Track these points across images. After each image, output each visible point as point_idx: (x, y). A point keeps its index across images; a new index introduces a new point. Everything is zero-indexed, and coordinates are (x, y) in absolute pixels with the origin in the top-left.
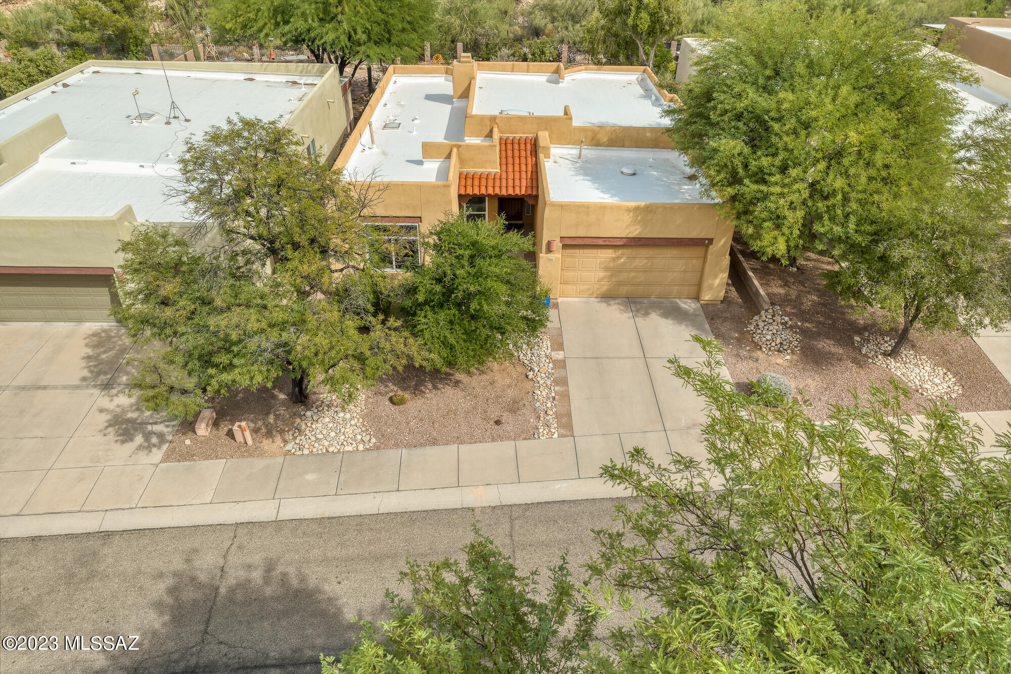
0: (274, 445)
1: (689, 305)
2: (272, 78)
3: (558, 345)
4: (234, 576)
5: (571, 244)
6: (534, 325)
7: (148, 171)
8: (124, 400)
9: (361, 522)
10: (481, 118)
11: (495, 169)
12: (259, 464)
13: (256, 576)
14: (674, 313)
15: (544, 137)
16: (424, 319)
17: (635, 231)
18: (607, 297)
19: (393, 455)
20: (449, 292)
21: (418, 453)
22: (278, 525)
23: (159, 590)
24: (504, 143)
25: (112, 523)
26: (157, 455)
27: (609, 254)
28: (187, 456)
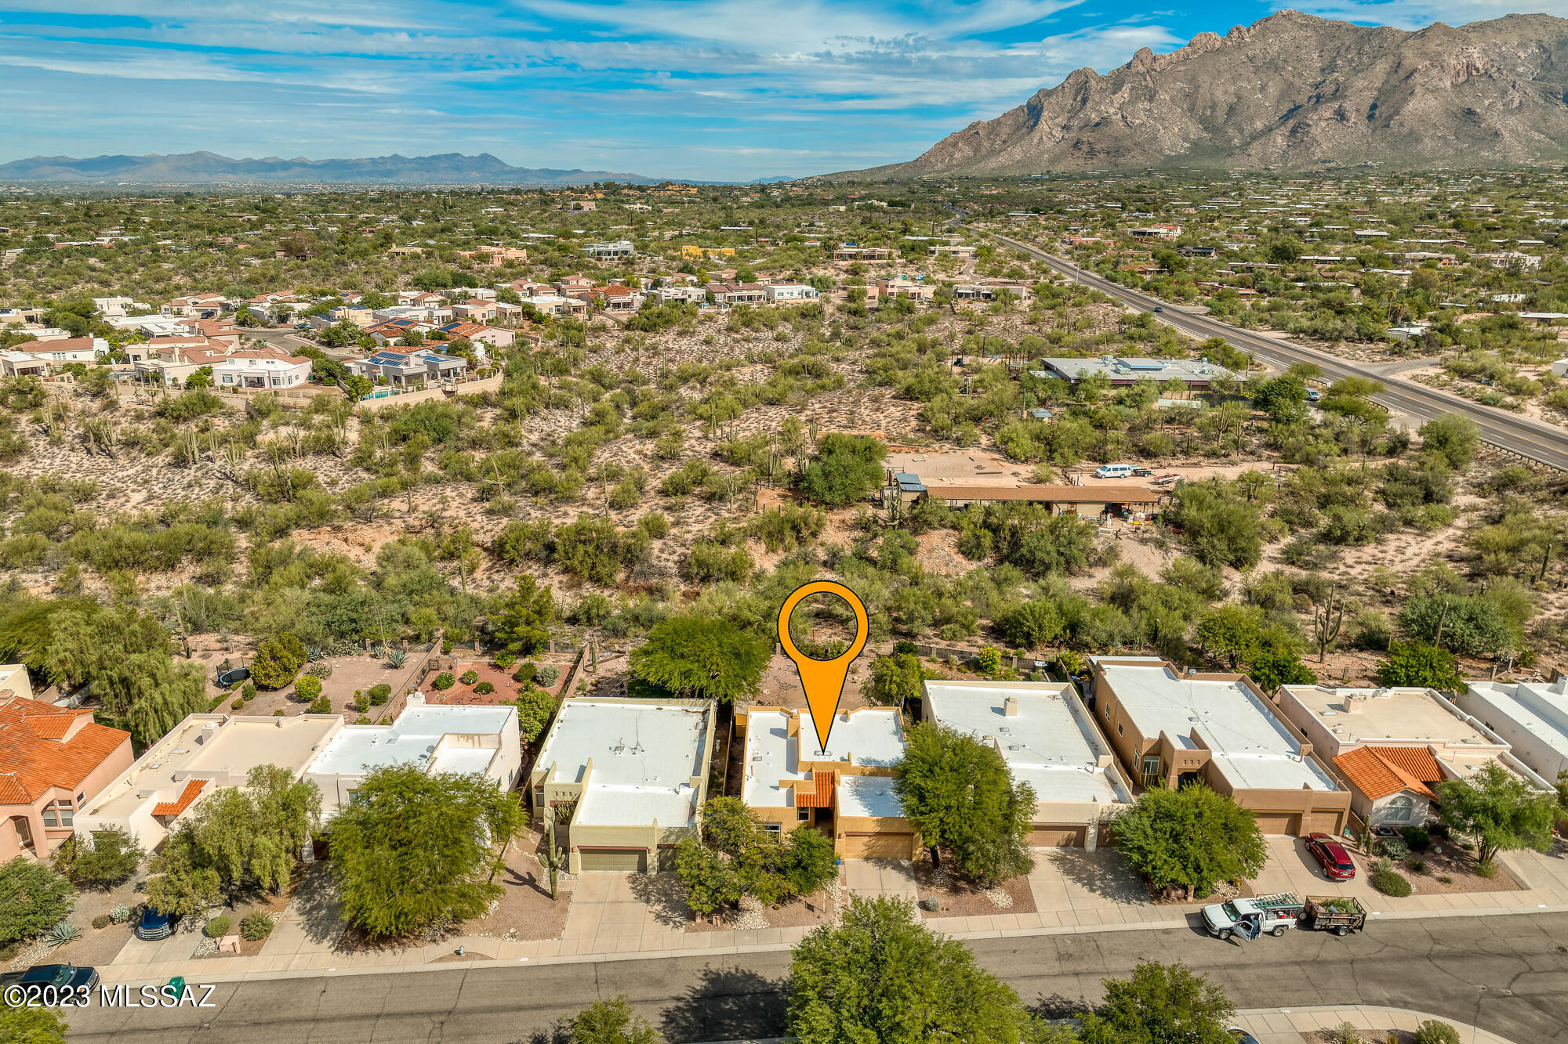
0: (728, 926)
1: (905, 863)
2: (673, 708)
3: (844, 883)
4: (726, 970)
5: (849, 835)
6: (833, 875)
7: (641, 791)
8: (658, 907)
9: (769, 954)
10: (806, 763)
11: (814, 792)
12: (725, 933)
13: (733, 971)
14: (898, 867)
15: (837, 771)
16: (790, 873)
17: (878, 829)
18: (867, 859)
19: (777, 930)
20: (800, 862)
21: (787, 929)
22: (738, 955)
23: (700, 975)
24: (818, 775)
25: (676, 954)
26: (682, 930)
27: (866, 839)
28: (695, 930)
